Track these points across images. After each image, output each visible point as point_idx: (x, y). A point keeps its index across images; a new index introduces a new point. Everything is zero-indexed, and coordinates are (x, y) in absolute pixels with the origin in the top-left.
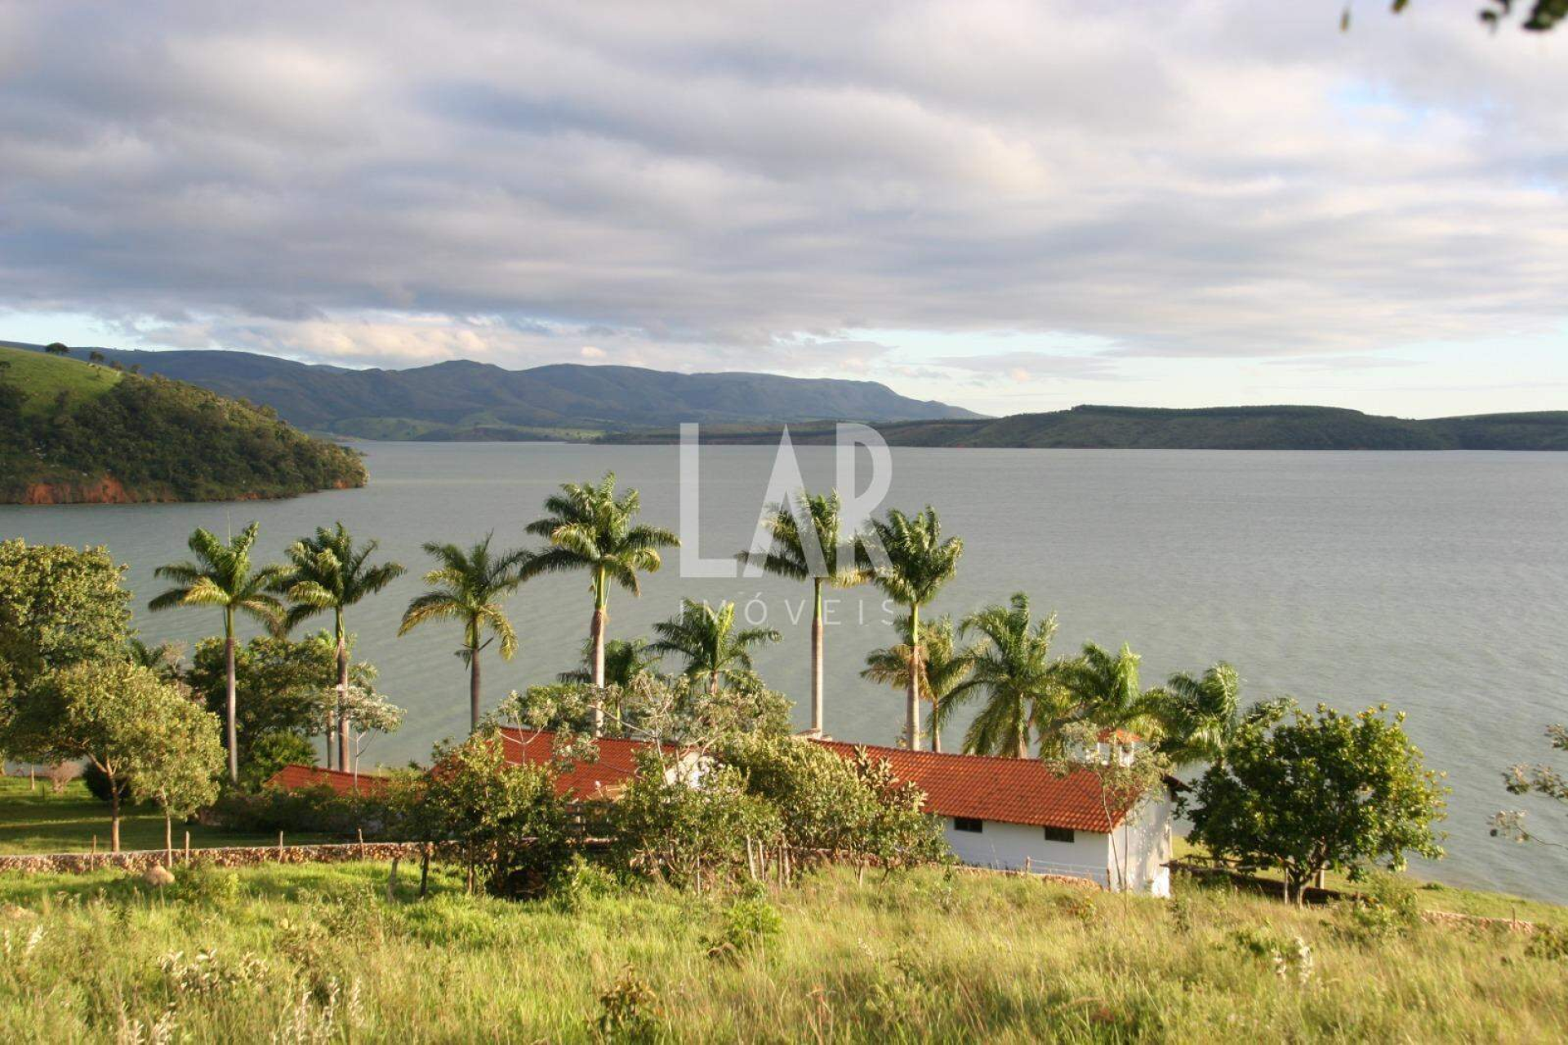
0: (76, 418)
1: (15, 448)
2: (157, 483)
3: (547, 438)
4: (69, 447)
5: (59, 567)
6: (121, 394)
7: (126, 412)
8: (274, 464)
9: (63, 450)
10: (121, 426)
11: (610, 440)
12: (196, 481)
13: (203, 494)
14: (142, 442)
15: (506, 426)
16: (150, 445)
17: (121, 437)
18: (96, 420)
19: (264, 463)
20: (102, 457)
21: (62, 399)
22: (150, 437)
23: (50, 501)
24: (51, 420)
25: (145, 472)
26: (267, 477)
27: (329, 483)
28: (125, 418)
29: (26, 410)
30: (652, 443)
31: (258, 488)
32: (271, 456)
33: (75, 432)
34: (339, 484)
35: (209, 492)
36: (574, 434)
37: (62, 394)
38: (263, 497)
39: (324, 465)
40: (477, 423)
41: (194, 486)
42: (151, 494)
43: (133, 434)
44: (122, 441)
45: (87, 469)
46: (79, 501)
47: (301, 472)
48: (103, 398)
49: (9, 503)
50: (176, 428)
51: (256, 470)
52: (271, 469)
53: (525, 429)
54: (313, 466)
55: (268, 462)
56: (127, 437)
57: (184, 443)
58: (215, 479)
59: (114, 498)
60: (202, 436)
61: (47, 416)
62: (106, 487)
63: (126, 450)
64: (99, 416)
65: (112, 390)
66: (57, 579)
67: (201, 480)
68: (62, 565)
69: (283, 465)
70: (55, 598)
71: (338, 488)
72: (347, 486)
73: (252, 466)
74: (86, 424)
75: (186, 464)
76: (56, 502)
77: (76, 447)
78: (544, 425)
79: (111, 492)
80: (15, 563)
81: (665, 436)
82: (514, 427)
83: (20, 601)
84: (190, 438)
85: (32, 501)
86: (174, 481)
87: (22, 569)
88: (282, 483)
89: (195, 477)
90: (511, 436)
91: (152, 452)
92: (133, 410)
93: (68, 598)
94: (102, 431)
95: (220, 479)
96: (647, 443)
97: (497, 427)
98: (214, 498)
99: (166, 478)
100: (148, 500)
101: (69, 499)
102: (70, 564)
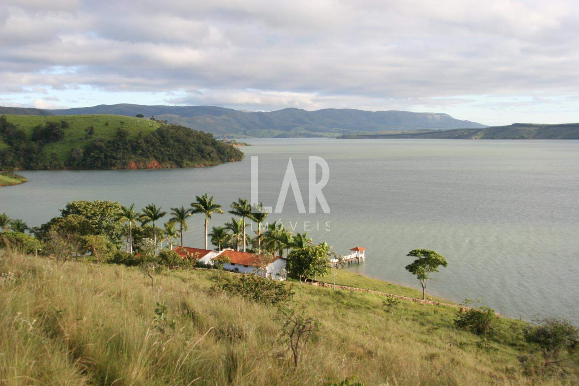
0: (145, 141)
1: (125, 151)
2: (170, 162)
3: (321, 136)
4: (142, 150)
5: (107, 207)
6: (160, 132)
7: (161, 138)
8: (209, 154)
9: (140, 151)
10: (159, 143)
11: (344, 137)
12: (183, 161)
13: (185, 166)
14: (166, 148)
15: (307, 132)
16: (168, 149)
17: (159, 146)
18: (151, 141)
19: (206, 154)
20: (153, 153)
21: (140, 135)
22: (168, 146)
23: (136, 168)
24: (136, 142)
25: (167, 158)
26: (206, 159)
27: (229, 160)
28: (160, 140)
29: (128, 138)
30: (358, 138)
31: (203, 163)
32: (208, 152)
33: (144, 146)
34: (233, 160)
35: (187, 164)
36: (331, 134)
37: (140, 132)
38: (205, 165)
39: (228, 153)
40: (296, 131)
41: (182, 162)
42: (168, 165)
43: (163, 146)
44: (159, 148)
45: (148, 157)
46: (146, 168)
47: (219, 157)
48: (153, 134)
49: (123, 169)
50: (177, 143)
51: (203, 157)
52: (208, 156)
53: (314, 133)
54: (224, 154)
55: (207, 154)
56: (161, 146)
57: (180, 148)
58: (189, 160)
59: (157, 167)
60: (185, 146)
61: (136, 140)
62: (154, 163)
63: (160, 151)
64: (152, 140)
65: (157, 131)
66: (107, 210)
67: (185, 161)
68: (108, 206)
69: (212, 155)
70: (106, 215)
71: (232, 161)
72: (235, 160)
73: (202, 156)
74: (148, 142)
75: (179, 155)
76: (138, 168)
77: (145, 150)
78: (321, 131)
79: (155, 165)
80: (97, 206)
81: (364, 136)
82: (310, 132)
83: (98, 215)
84: (181, 147)
85: (130, 168)
86: (176, 161)
87: (98, 208)
88: (212, 161)
89: (183, 159)
90: (308, 136)
91: (169, 151)
92: (163, 137)
93: (109, 214)
94: (153, 145)
95: (191, 160)
96: (356, 138)
97: (303, 132)
98: (189, 167)
99: (173, 160)
100: (167, 168)
101: (142, 167)
102: (110, 206)
